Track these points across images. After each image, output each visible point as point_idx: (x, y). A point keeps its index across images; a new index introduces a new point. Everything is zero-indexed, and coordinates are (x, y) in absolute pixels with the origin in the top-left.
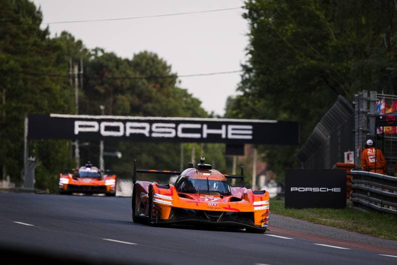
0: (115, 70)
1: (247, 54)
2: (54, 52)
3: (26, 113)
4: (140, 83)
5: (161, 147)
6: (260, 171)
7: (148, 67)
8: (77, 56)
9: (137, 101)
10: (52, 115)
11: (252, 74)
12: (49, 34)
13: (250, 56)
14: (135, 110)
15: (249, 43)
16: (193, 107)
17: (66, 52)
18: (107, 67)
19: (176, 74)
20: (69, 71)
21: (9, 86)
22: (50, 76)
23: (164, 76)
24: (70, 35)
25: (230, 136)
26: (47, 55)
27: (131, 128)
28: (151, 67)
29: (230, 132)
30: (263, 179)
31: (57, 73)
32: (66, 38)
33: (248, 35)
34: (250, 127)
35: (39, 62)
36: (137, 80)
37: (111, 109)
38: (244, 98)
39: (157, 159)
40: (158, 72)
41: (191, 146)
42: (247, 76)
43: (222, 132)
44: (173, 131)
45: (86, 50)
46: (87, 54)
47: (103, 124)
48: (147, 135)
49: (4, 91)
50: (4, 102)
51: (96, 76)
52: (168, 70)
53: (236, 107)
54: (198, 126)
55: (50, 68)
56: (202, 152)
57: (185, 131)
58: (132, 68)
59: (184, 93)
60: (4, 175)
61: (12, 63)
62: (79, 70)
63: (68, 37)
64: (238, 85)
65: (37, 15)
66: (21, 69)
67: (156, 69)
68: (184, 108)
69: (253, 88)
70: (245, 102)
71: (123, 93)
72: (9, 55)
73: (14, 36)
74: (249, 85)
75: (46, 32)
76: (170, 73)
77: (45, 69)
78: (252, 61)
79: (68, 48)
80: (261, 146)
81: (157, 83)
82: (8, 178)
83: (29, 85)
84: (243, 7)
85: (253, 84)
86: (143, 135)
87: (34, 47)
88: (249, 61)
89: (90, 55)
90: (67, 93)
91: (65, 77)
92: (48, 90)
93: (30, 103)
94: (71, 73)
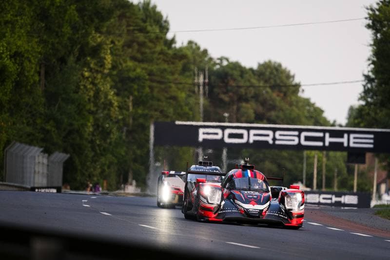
0: (240, 79)
1: (369, 65)
2: (180, 61)
3: (153, 120)
4: (264, 92)
5: (285, 154)
6: (381, 180)
7: (272, 76)
8: (202, 64)
9: (260, 109)
10: (178, 123)
11: (374, 84)
12: (175, 43)
13: (372, 66)
14: (259, 118)
15: (371, 53)
16: (316, 116)
17: (192, 61)
18: (232, 75)
19: (299, 83)
20: (194, 79)
21: (136, 93)
22: (176, 84)
23: (288, 85)
24: (196, 44)
25: (352, 145)
26: (173, 63)
27: (255, 135)
28: (275, 76)
29: (352, 140)
30: (383, 187)
31: (183, 81)
32: (191, 47)
33: (371, 45)
34: (372, 136)
35: (165, 70)
36: (261, 88)
37: (235, 116)
38: (366, 107)
39: (280, 166)
40: (282, 82)
41: (313, 153)
42: (369, 86)
43: (344, 140)
44: (296, 139)
45: (211, 59)
46: (212, 62)
47: (227, 131)
48: (271, 142)
49: (131, 98)
50: (131, 108)
51: (221, 84)
52: (291, 79)
53: (358, 117)
54: (321, 135)
55: (176, 76)
56: (324, 159)
57: (307, 139)
58: (256, 77)
59: (307, 102)
60: (130, 180)
61: (139, 70)
62: (205, 78)
63: (194, 46)
64: (360, 94)
65: (164, 24)
66: (147, 77)
67: (280, 78)
68: (306, 117)
69: (375, 98)
70: (367, 111)
71: (247, 101)
72: (136, 63)
73: (142, 45)
74: (371, 94)
75: (173, 41)
76: (294, 83)
77: (170, 77)
78: (375, 71)
79: (194, 57)
80: (382, 155)
81: (280, 91)
82: (134, 183)
83: (155, 94)
84: (366, 18)
85: (375, 94)
86: (267, 142)
87: (161, 56)
88: (372, 71)
89: (215, 64)
90: (192, 101)
91: (190, 84)
92: (174, 98)
93: (156, 110)
94: (196, 81)
